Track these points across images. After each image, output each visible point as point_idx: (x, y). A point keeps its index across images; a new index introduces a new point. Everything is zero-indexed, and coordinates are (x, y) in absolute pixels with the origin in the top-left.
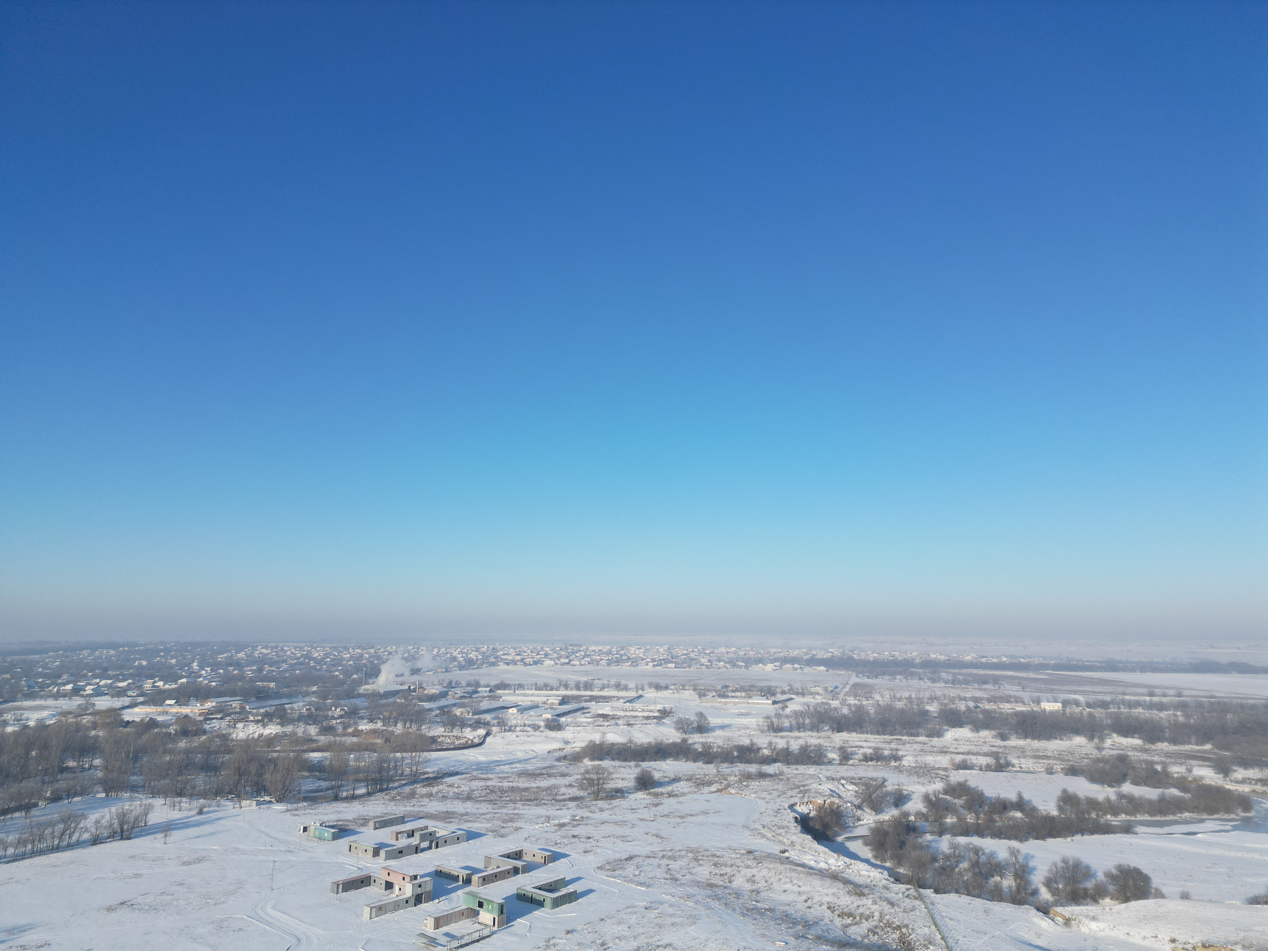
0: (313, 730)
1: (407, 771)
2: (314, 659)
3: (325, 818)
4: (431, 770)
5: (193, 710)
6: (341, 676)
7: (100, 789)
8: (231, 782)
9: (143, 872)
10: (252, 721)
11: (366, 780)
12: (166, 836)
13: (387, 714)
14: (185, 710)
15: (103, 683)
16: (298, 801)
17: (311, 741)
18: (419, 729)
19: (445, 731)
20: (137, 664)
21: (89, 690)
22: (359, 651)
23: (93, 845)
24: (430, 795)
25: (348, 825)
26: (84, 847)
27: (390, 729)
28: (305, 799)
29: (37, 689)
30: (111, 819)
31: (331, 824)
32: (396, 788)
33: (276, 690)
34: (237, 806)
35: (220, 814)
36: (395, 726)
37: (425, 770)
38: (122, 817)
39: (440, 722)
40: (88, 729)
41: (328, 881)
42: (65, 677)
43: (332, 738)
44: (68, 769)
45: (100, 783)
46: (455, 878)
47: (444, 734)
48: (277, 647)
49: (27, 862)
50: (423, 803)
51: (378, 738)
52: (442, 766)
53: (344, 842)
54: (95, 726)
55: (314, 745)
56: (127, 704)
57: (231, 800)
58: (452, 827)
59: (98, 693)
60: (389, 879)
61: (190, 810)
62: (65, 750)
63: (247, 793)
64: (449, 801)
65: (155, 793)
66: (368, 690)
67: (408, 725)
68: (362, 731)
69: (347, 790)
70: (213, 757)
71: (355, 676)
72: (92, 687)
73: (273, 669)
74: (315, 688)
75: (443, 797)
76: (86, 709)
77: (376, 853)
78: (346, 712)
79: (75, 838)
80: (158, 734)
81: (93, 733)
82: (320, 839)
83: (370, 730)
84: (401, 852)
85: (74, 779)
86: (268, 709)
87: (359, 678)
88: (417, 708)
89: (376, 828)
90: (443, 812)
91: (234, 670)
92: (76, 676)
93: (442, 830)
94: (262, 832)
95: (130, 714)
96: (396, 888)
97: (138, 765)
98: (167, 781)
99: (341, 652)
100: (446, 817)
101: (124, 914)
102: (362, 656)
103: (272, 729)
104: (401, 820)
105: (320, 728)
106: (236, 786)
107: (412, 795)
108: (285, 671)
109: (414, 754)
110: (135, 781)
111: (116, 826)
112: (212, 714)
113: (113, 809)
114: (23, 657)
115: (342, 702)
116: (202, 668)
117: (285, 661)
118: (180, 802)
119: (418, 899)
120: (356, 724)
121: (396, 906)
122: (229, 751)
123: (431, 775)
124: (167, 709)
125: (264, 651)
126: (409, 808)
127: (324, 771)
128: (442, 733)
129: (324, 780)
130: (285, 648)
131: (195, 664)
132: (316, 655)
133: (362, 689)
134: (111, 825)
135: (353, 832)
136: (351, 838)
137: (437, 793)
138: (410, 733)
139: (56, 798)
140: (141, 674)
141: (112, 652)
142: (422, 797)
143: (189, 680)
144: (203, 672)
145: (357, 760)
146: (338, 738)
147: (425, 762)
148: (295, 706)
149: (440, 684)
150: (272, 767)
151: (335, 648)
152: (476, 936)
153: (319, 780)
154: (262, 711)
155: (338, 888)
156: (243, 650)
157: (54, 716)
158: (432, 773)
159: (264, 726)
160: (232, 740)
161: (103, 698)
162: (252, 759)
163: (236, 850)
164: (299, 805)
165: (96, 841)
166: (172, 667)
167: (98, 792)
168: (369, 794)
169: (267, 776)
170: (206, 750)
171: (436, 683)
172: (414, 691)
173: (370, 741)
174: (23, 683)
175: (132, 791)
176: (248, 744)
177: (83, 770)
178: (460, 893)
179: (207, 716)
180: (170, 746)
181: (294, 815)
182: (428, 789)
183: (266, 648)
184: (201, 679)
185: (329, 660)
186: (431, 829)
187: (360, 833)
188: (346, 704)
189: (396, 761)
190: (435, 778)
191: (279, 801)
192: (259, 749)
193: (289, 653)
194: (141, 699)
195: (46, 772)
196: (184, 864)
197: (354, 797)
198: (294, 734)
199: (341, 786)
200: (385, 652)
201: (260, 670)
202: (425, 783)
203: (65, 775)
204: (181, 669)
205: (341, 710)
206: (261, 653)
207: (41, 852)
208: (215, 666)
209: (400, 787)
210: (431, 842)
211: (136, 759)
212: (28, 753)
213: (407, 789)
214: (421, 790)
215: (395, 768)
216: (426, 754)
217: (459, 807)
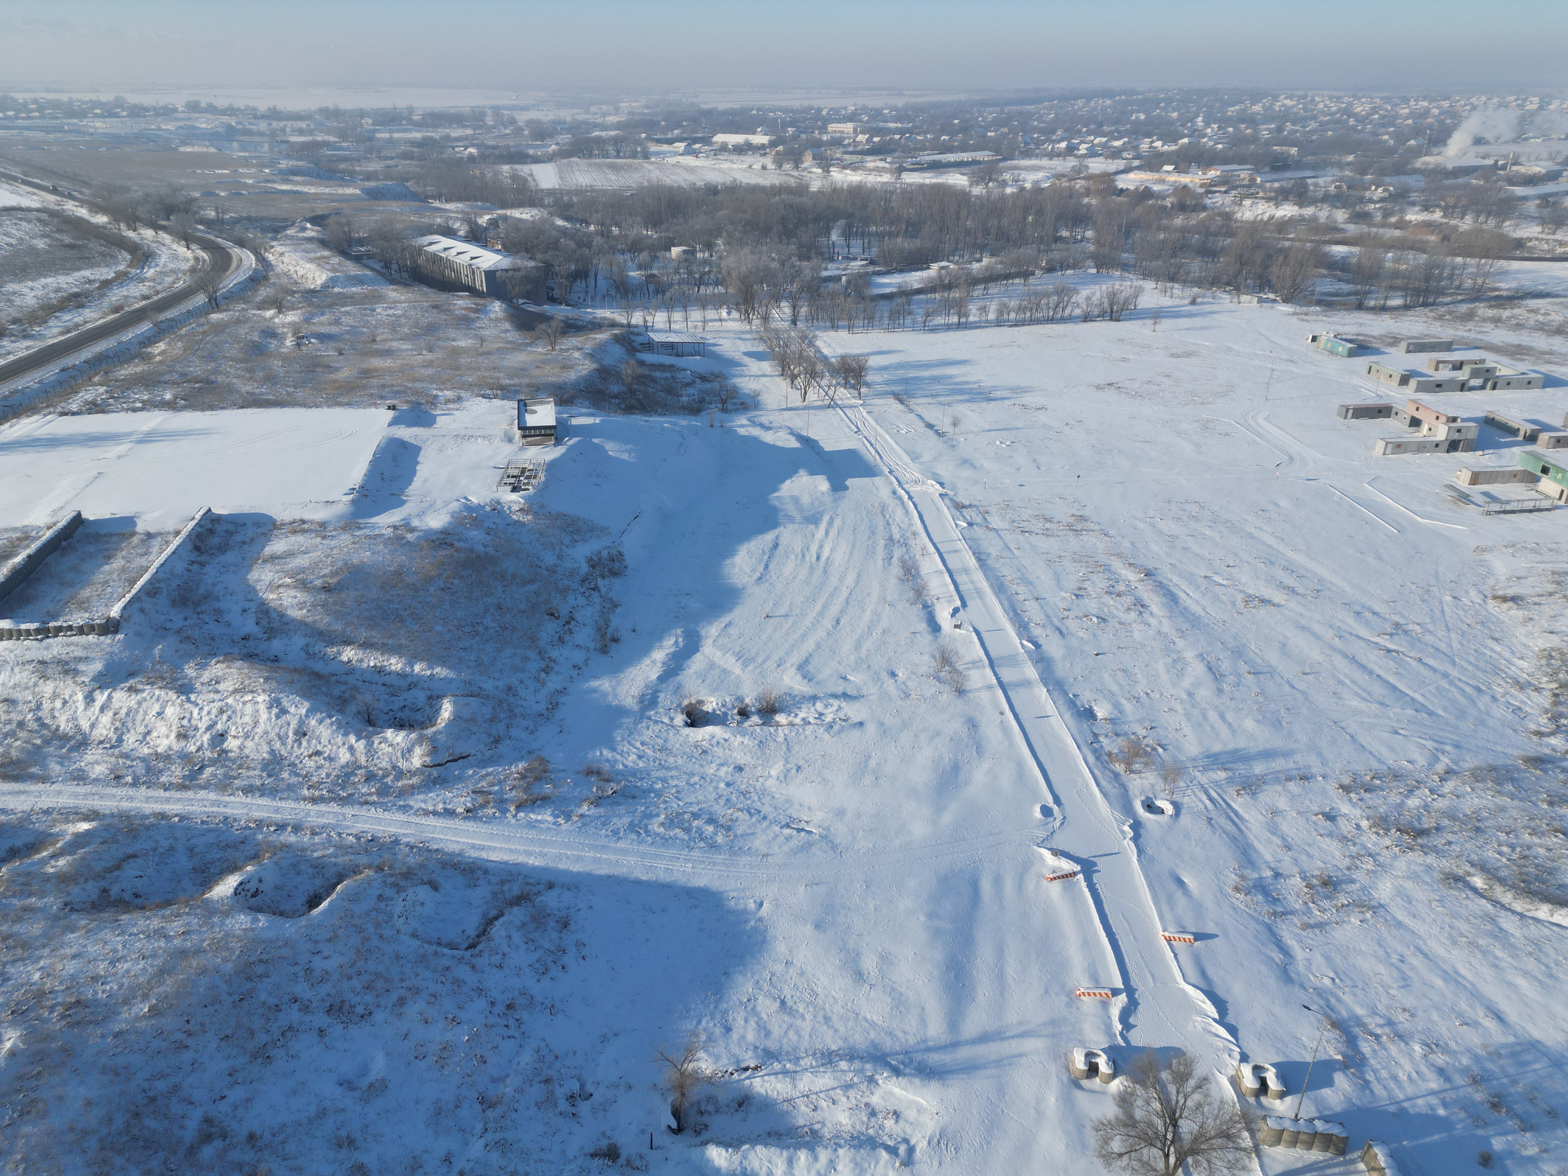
0: (1341, 215)
1: (1468, 283)
2: (1356, 116)
3: (1341, 329)
4: (1505, 286)
5: (1194, 179)
6: (1392, 142)
7: (1092, 264)
8: (1230, 272)
9: (1130, 357)
10: (1262, 198)
11: (1404, 289)
12: (1155, 323)
13: (1451, 201)
14: (1184, 179)
15: (1097, 140)
16: (1310, 304)
17: (1336, 229)
18: (1499, 226)
19: (1542, 232)
20: (1133, 118)
21: (1083, 149)
22: (1425, 104)
23: (1085, 321)
24: (1496, 321)
25: (1370, 342)
26: (1076, 323)
27: (1453, 222)
28: (1319, 303)
29: (1032, 146)
30: (1102, 297)
31: (1348, 337)
32: (1447, 304)
33: (1297, 158)
34: (1235, 300)
35: (1215, 308)
36: (1462, 218)
37: (1497, 285)
38: (1112, 296)
39: (1536, 218)
40: (1081, 195)
41: (1336, 403)
42: (1059, 132)
43: (1365, 229)
44: (1061, 239)
45: (1092, 258)
46: (1514, 432)
47: (1540, 236)
48: (1304, 97)
49: (1026, 329)
50: (1484, 330)
51: (1432, 233)
52: (1526, 283)
53: (1362, 362)
54: (1088, 192)
55: (1339, 236)
56: (1121, 168)
57: (1229, 292)
58: (1523, 367)
59: (1092, 153)
60: (1417, 415)
61: (1182, 298)
62: (1059, 217)
63: (1248, 287)
64: (1525, 332)
65: (1146, 275)
66: (1427, 164)
67: (1482, 219)
68: (1410, 222)
69: (1376, 299)
70: (1211, 239)
71: (1412, 142)
72: (1086, 146)
73: (1297, 128)
74: (1351, 158)
75: (1518, 325)
76: (1079, 172)
77: (1404, 380)
78: (1390, 194)
79: (1067, 312)
80: (1153, 206)
81: (1086, 200)
82: (1332, 353)
83: (1423, 221)
84: (1439, 386)
85: (1067, 250)
86: (1284, 183)
87: (1418, 146)
88: (1502, 195)
89: (1408, 351)
90: (1514, 346)
91: (1246, 128)
92: (1071, 132)
93: (1505, 368)
94: (1262, 334)
95: (1124, 181)
96: (1425, 427)
97: (1130, 241)
98: (1160, 263)
99: (1396, 105)
100: (1517, 352)
101: (1110, 395)
102: (1427, 111)
103: (1288, 210)
104: (1448, 346)
105: (1351, 214)
106: (1236, 277)
107: (1470, 316)
108: (1312, 132)
109: (1483, 261)
110: (1126, 259)
111: (1106, 305)
112: (1215, 185)
113: (1104, 287)
114: (1019, 108)
115: (1387, 179)
116: (1207, 124)
117: (1314, 118)
118: (1172, 288)
119: (1453, 446)
120: (1402, 211)
121: (1421, 447)
122: (1231, 234)
123: (1505, 294)
124: (1164, 176)
125: (1288, 102)
126: (1461, 333)
127: (1348, 271)
128: (1536, 235)
129: (1348, 282)
130: (1317, 99)
131: (1200, 119)
132: (1359, 109)
133: (1420, 163)
134: (1101, 304)
135: (1377, 352)
136: (1373, 358)
137: (1509, 318)
138: (1483, 231)
139: (1050, 269)
140: (1139, 131)
141: (1108, 102)
142: (1484, 320)
143: (1192, 140)
144: (1209, 131)
145: (1396, 260)
146: (1374, 230)
147: (1499, 274)
148: (1321, 181)
149: (1551, 158)
150: (1281, 259)
151: (1387, 100)
152: (1530, 505)
153: (1340, 281)
154: (1276, 185)
155: (1347, 412)
156: (1259, 101)
157: (1048, 178)
158: (1507, 290)
159: (1277, 205)
160: (1236, 221)
161: (1097, 159)
162: (1258, 246)
163: (1230, 350)
164: (1311, 309)
165: (1086, 318)
166: (1172, 123)
167: (1089, 267)
168: (1406, 307)
169: (1274, 269)
170: (1205, 230)
171: (1544, 156)
172: (1504, 167)
173: (1419, 237)
174: (1020, 138)
175: (1123, 270)
176: (1255, 226)
177: (1076, 241)
178: (1516, 450)
179: (1209, 188)
180: (1165, 222)
181: (1303, 320)
182: (1495, 311)
183: (1290, 97)
184: (1205, 140)
185: (1376, 116)
186: (1489, 365)
187: (1386, 353)
188: (1393, 184)
189: (1454, 268)
190: (1510, 298)
191: (1286, 300)
192: (1267, 234)
193: (1321, 106)
194: (1136, 163)
195: (1041, 240)
196: (1172, 355)
197: (1384, 309)
198: (1314, 218)
199: (1369, 292)
200: (1466, 105)
201: (1280, 129)
202: (1493, 303)
203: (1059, 245)
204: (1183, 125)
205: (1384, 190)
206: (1284, 105)
207: (1038, 322)
208: (1224, 122)
209: (1453, 303)
210: (1486, 381)
211: (1128, 234)
212: (1025, 219)
213: (1464, 308)
214: (1483, 310)
215: (1451, 277)
216: (1503, 263)
217: (1540, 342)
